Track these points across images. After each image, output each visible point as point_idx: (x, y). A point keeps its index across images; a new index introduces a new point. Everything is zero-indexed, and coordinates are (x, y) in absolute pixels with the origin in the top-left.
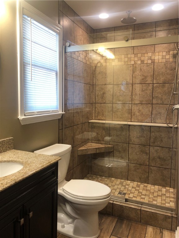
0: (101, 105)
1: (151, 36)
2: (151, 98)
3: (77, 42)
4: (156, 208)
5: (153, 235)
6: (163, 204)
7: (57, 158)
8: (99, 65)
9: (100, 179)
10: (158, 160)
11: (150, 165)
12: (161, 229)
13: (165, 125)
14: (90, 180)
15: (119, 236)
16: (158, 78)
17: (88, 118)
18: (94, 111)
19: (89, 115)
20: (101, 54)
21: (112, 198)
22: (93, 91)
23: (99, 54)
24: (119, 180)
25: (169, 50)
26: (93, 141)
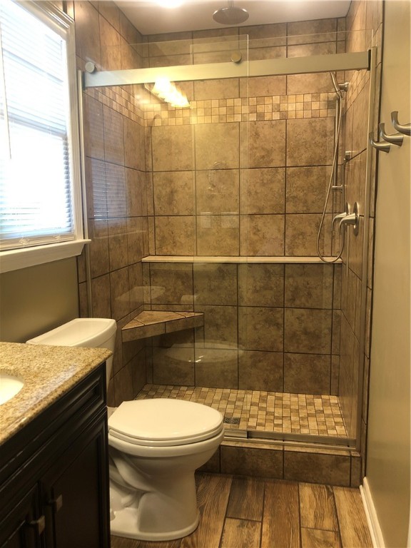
0: (170, 220)
1: (278, 56)
2: (282, 201)
3: (107, 63)
4: (315, 443)
5: (315, 503)
6: (323, 431)
7: (103, 352)
8: (158, 123)
9: (175, 394)
10: (303, 337)
11: (286, 351)
12: (329, 486)
13: (317, 260)
14: (152, 397)
15: (244, 518)
16: (295, 155)
17: (140, 253)
18: (151, 236)
19: (141, 244)
20: (160, 96)
21: (226, 434)
22: (148, 186)
23: (155, 97)
24: (219, 391)
25: (319, 90)
26: (154, 307)
